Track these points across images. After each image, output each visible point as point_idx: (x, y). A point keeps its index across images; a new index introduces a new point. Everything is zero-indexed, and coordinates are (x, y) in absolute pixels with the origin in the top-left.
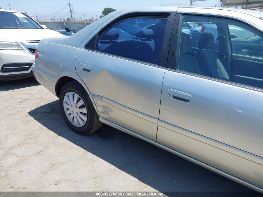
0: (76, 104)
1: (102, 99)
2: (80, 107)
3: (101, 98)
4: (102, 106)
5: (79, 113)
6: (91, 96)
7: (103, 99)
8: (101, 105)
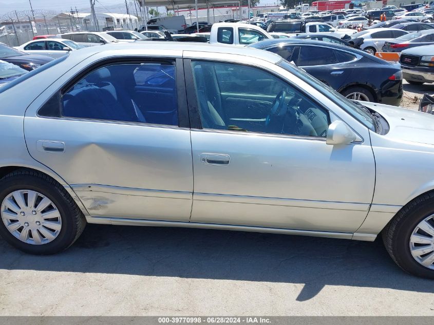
0: (33, 209)
1: (90, 189)
2: (43, 212)
3: (90, 187)
4: (92, 199)
5: (42, 221)
6: (70, 188)
7: (93, 188)
8: (89, 197)
